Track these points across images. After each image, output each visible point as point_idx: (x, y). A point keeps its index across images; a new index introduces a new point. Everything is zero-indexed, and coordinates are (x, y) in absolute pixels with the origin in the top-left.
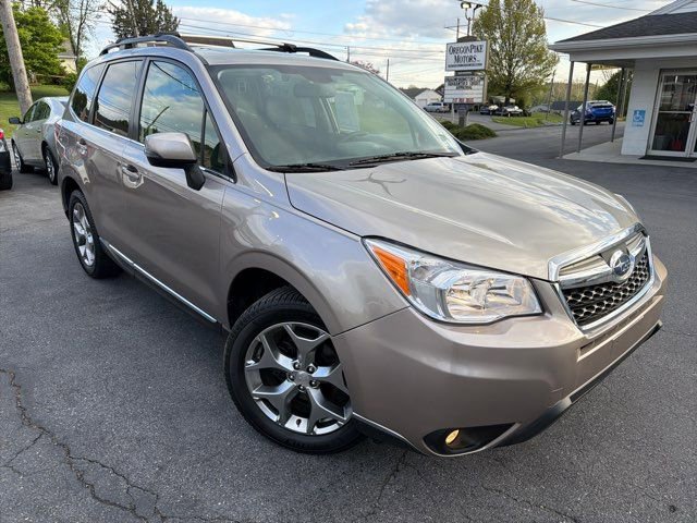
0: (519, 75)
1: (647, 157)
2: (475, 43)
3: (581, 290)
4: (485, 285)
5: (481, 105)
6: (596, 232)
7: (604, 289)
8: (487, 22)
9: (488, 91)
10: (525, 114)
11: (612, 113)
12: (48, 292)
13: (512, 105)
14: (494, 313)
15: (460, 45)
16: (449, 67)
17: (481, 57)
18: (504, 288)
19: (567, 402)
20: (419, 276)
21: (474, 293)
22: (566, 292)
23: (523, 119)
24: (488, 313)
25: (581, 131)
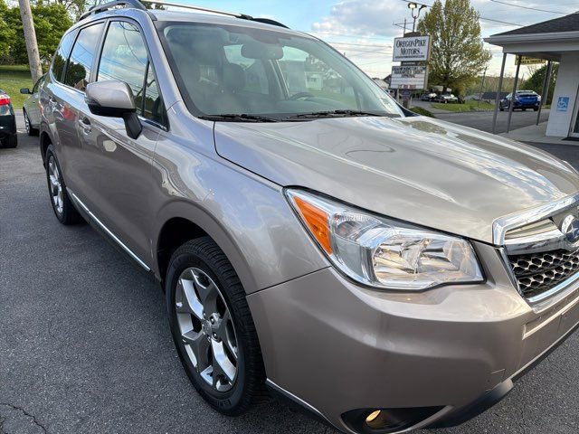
0: (455, 68)
1: (569, 138)
2: (419, 38)
3: (528, 257)
4: (419, 247)
5: (423, 91)
6: (537, 196)
7: (554, 257)
8: (430, 24)
9: (429, 81)
10: (459, 101)
11: (536, 101)
12: (21, 236)
13: (449, 94)
14: (427, 278)
15: (406, 39)
16: (395, 58)
17: (424, 50)
18: (441, 250)
19: (508, 384)
20: (343, 232)
21: (406, 254)
22: (512, 258)
23: (458, 105)
24: (421, 279)
25: (510, 115)
